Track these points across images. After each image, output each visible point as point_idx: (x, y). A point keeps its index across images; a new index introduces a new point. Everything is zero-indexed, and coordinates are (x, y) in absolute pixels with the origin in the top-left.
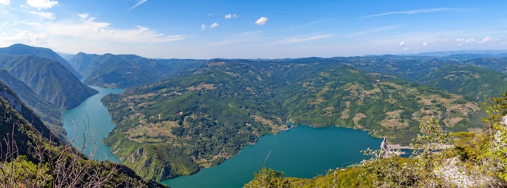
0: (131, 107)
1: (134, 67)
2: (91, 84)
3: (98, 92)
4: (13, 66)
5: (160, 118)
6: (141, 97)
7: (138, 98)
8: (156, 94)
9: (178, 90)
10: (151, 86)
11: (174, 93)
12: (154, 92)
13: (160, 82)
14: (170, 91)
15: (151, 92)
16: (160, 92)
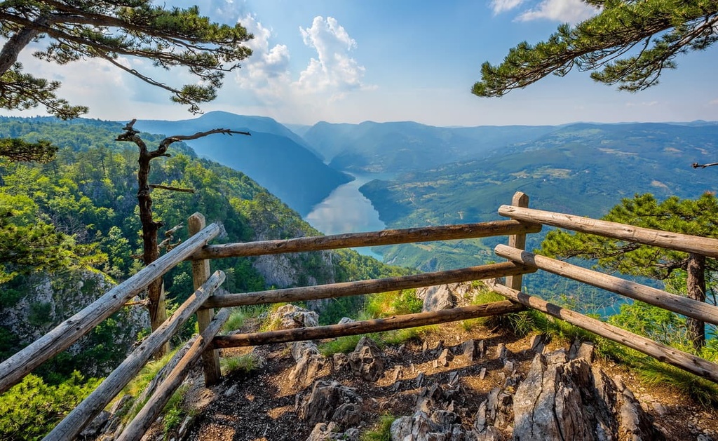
0: (411, 199)
1: (412, 142)
3: (353, 179)
6: (426, 185)
7: (422, 186)
8: (453, 182)
9: (494, 176)
10: (442, 169)
11: (486, 181)
12: (448, 179)
13: (460, 163)
14: (480, 178)
15: (444, 179)
16: (460, 179)
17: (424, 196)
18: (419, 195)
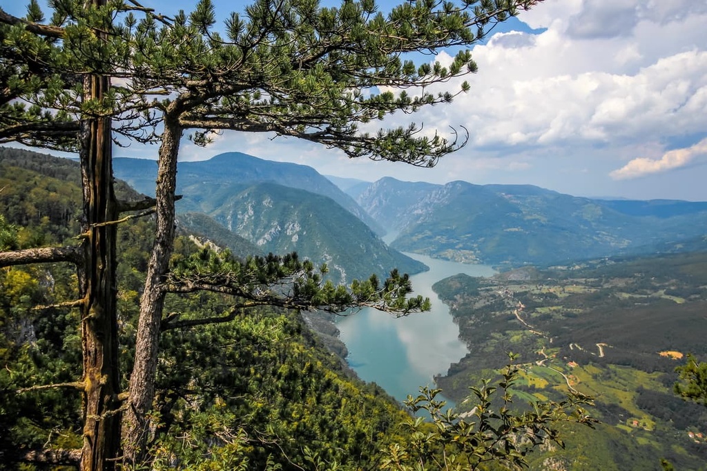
0: (515, 312)
1: (529, 217)
2: (410, 249)
3: (427, 269)
4: (220, 205)
5: (602, 355)
6: (544, 291)
7: (537, 292)
8: (593, 290)
9: (672, 288)
10: (577, 267)
11: (656, 295)
12: (586, 284)
13: (610, 259)
14: (642, 288)
15: (577, 283)
16: (606, 286)
17: (539, 309)
18: (531, 306)
